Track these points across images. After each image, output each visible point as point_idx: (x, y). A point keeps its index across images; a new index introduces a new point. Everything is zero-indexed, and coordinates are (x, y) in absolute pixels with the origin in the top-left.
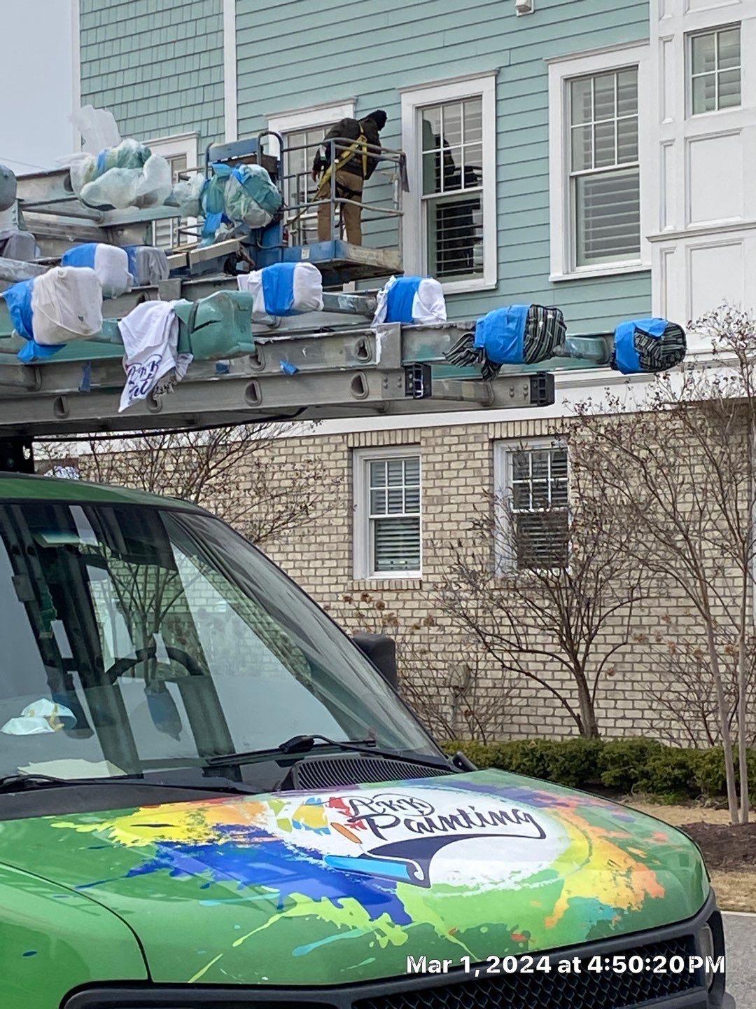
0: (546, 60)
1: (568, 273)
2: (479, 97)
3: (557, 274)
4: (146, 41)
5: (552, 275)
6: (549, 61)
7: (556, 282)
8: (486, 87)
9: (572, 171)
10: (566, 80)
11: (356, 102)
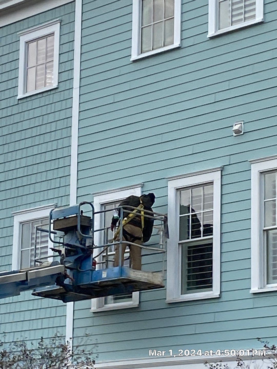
0: (250, 161)
1: (261, 288)
2: (212, 183)
3: (255, 289)
4: (30, 152)
5: (252, 289)
6: (252, 162)
7: (254, 294)
8: (216, 177)
9: (264, 227)
10: (261, 173)
11: (142, 186)
